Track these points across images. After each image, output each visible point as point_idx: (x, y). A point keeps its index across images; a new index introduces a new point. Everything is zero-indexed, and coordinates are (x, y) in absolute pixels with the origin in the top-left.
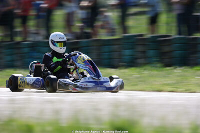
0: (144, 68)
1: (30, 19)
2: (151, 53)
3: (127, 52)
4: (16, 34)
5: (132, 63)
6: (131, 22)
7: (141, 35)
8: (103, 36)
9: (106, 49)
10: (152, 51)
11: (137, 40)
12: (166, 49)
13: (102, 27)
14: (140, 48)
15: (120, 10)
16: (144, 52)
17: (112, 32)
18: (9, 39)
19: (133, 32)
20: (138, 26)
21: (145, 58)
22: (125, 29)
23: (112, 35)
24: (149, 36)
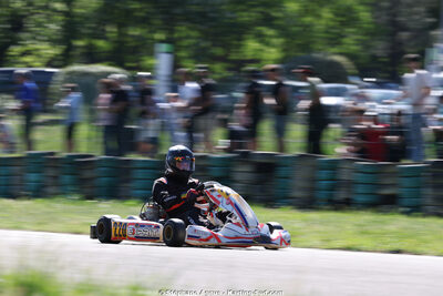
0: (57, 199)
2: (67, 179)
3: (33, 177)
5: (38, 193)
6: (39, 135)
7: (52, 154)
9: (2, 171)
10: (67, 177)
11: (45, 162)
12: (87, 174)
14: (51, 172)
16: (55, 177)
17: (11, 147)
19: (40, 149)
20: (48, 140)
21: (57, 185)
22: (30, 144)
23: (12, 152)
24: (65, 154)
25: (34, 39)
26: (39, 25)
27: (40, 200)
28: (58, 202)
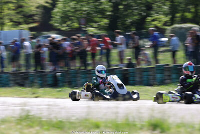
1: (97, 55)
2: (174, 76)
3: (159, 76)
4: (89, 64)
5: (162, 83)
6: (161, 57)
7: (168, 65)
8: (143, 65)
9: (145, 74)
11: (165, 68)
13: (143, 60)
14: (167, 73)
15: (153, 49)
16: (169, 76)
18: (83, 68)
19: (162, 63)
20: (165, 59)
21: (170, 79)
24: (172, 65)
25: (157, 13)
26: (159, 7)
27: (162, 86)
28: (171, 87)
